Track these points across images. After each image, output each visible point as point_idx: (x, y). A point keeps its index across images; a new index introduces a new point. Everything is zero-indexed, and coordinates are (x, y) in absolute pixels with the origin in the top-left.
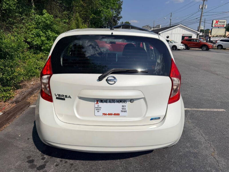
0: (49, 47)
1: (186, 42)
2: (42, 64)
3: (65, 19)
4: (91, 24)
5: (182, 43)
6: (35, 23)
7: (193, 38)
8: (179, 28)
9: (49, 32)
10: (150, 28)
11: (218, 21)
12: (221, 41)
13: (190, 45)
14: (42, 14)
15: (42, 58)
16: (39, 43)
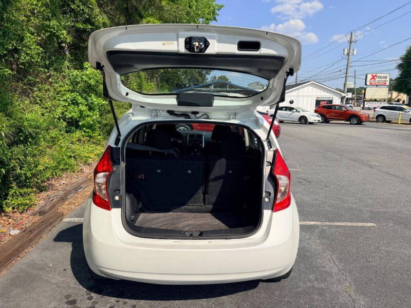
0: (91, 122)
1: (324, 111)
2: (79, 149)
4: (162, 80)
5: (316, 111)
6: (71, 82)
7: (334, 103)
8: (310, 87)
9: (93, 97)
10: (261, 87)
11: (376, 76)
12: (383, 108)
13: (329, 115)
14: (81, 68)
15: (79, 140)
16: (75, 115)
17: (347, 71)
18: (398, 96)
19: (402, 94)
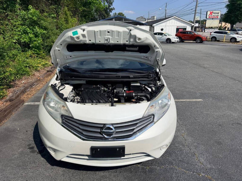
0: (38, 45)
1: (181, 35)
2: (31, 62)
3: (53, 14)
4: (81, 16)
5: (176, 35)
7: (187, 30)
8: (173, 20)
9: (37, 29)
10: (144, 19)
11: (213, 12)
12: (215, 32)
13: (184, 38)
14: (27, 9)
15: (31, 56)
16: (27, 40)
17: (196, 9)
18: (225, 25)
19: (227, 24)
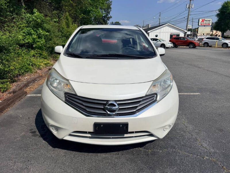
0: (40, 45)
1: (174, 40)
2: (34, 61)
3: (55, 18)
5: (170, 41)
6: (26, 22)
7: (180, 36)
8: (167, 27)
9: (40, 30)
11: (204, 20)
12: (207, 38)
13: (178, 43)
14: (32, 13)
15: (34, 56)
16: (30, 41)
17: (188, 18)
18: (216, 33)
19: (218, 32)
